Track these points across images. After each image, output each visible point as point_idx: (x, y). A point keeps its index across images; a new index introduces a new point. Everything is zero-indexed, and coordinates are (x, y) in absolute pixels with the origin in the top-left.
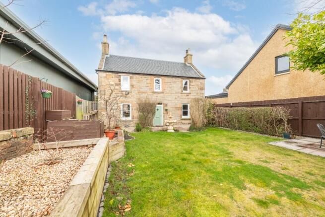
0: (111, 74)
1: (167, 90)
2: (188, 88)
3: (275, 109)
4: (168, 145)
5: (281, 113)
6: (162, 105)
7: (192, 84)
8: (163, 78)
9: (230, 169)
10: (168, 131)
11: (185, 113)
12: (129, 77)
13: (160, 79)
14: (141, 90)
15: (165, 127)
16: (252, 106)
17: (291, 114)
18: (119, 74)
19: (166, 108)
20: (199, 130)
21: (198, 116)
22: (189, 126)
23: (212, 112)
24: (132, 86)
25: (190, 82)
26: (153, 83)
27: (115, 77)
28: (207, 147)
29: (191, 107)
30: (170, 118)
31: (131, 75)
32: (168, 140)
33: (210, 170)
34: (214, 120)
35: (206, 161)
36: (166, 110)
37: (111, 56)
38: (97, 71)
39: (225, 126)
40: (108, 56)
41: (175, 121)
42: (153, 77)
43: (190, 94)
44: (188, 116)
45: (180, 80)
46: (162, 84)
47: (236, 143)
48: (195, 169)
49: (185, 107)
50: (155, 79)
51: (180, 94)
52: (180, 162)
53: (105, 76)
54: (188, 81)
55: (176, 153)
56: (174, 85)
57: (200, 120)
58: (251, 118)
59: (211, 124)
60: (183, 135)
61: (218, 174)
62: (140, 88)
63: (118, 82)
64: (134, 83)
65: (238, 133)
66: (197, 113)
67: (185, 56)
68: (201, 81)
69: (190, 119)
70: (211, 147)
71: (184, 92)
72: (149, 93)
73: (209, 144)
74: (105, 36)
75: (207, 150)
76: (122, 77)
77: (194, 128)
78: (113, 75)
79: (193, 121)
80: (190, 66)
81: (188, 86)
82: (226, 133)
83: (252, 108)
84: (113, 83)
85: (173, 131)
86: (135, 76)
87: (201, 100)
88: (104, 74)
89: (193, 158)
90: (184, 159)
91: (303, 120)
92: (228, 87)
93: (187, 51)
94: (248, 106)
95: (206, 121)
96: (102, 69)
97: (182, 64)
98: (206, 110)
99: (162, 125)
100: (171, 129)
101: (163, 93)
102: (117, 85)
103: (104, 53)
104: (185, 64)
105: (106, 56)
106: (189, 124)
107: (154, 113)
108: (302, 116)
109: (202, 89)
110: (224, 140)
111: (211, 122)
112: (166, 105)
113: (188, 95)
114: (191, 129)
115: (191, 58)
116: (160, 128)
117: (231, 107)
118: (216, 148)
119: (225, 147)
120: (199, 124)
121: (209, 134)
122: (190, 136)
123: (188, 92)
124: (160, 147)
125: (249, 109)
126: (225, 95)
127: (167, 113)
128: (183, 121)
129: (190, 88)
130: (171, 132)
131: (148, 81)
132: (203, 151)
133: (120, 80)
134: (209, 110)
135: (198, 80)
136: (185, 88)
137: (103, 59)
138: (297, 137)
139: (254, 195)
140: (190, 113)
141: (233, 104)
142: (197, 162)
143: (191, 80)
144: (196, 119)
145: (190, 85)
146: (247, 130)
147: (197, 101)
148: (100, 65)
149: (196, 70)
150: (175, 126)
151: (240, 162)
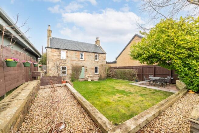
0: (55, 49)
1: (87, 60)
2: (98, 59)
3: (133, 70)
4: (90, 86)
5: (135, 71)
6: (84, 67)
7: (99, 56)
8: (85, 53)
9: (113, 92)
10: (88, 81)
11: (96, 71)
12: (65, 52)
13: (83, 53)
14: (73, 59)
15: (86, 79)
16: (126, 69)
17: (138, 72)
18: (60, 50)
19: (86, 69)
20: (103, 79)
21: (102, 73)
22: (98, 78)
23: (109, 71)
24: (67, 57)
25: (99, 55)
26: (79, 55)
27: (57, 51)
28: (106, 86)
29: (100, 68)
30: (89, 74)
31: (67, 51)
32: (89, 85)
33: (106, 92)
34: (110, 75)
35: (105, 90)
36: (86, 70)
37: (53, 38)
38: (46, 47)
39: (115, 78)
40: (51, 38)
41: (92, 76)
42: (79, 52)
43: (99, 61)
44: (98, 73)
45: (94, 54)
46: (84, 56)
47: (118, 84)
48: (102, 92)
49: (96, 68)
50: (80, 53)
51: (93, 62)
52: (96, 91)
53: (51, 50)
54: (98, 55)
55: (94, 89)
56: (90, 57)
57: (104, 75)
58: (125, 74)
59: (109, 77)
60: (96, 82)
61: (109, 93)
62: (72, 58)
63: (59, 54)
64: (69, 55)
65: (120, 80)
66: (102, 71)
67: (96, 41)
68: (104, 55)
69: (98, 75)
70: (108, 86)
71: (96, 60)
72: (77, 61)
73: (107, 85)
74: (49, 26)
75: (106, 87)
76: (61, 51)
77: (101, 79)
78: (56, 50)
79: (100, 75)
80: (98, 47)
81: (98, 57)
82: (115, 81)
83: (125, 70)
84: (56, 55)
85: (91, 81)
86: (69, 51)
87: (104, 65)
88: (50, 50)
89: (101, 90)
90: (98, 90)
91: (142, 74)
92: (117, 59)
93: (97, 38)
94: (124, 68)
95: (106, 75)
96: (49, 47)
97: (94, 45)
98: (106, 70)
99: (84, 78)
100: (90, 80)
101: (84, 61)
102: (58, 56)
103: (49, 36)
104: (96, 45)
105: (50, 38)
106: (98, 77)
107: (81, 72)
108: (142, 73)
109: (105, 59)
110: (113, 83)
111: (109, 76)
112: (86, 67)
113: (97, 62)
114: (99, 79)
115: (99, 42)
116: (83, 80)
117: (118, 68)
118: (110, 86)
119: (113, 86)
120: (103, 77)
121: (107, 81)
122: (99, 82)
123: (97, 60)
124: (87, 87)
125: (124, 70)
126: (115, 62)
127: (87, 72)
128: (95, 76)
129: (99, 58)
130: (90, 81)
131: (77, 54)
132: (105, 87)
133: (60, 53)
134: (108, 70)
135: (103, 54)
136: (96, 59)
137: (49, 40)
138: (140, 81)
139: (118, 96)
140: (99, 71)
141: (119, 67)
142: (102, 91)
143: (99, 54)
144: (102, 75)
145: (99, 57)
146: (123, 79)
147: (102, 65)
148: (48, 44)
149: (102, 49)
150: (92, 78)
151: (117, 90)
